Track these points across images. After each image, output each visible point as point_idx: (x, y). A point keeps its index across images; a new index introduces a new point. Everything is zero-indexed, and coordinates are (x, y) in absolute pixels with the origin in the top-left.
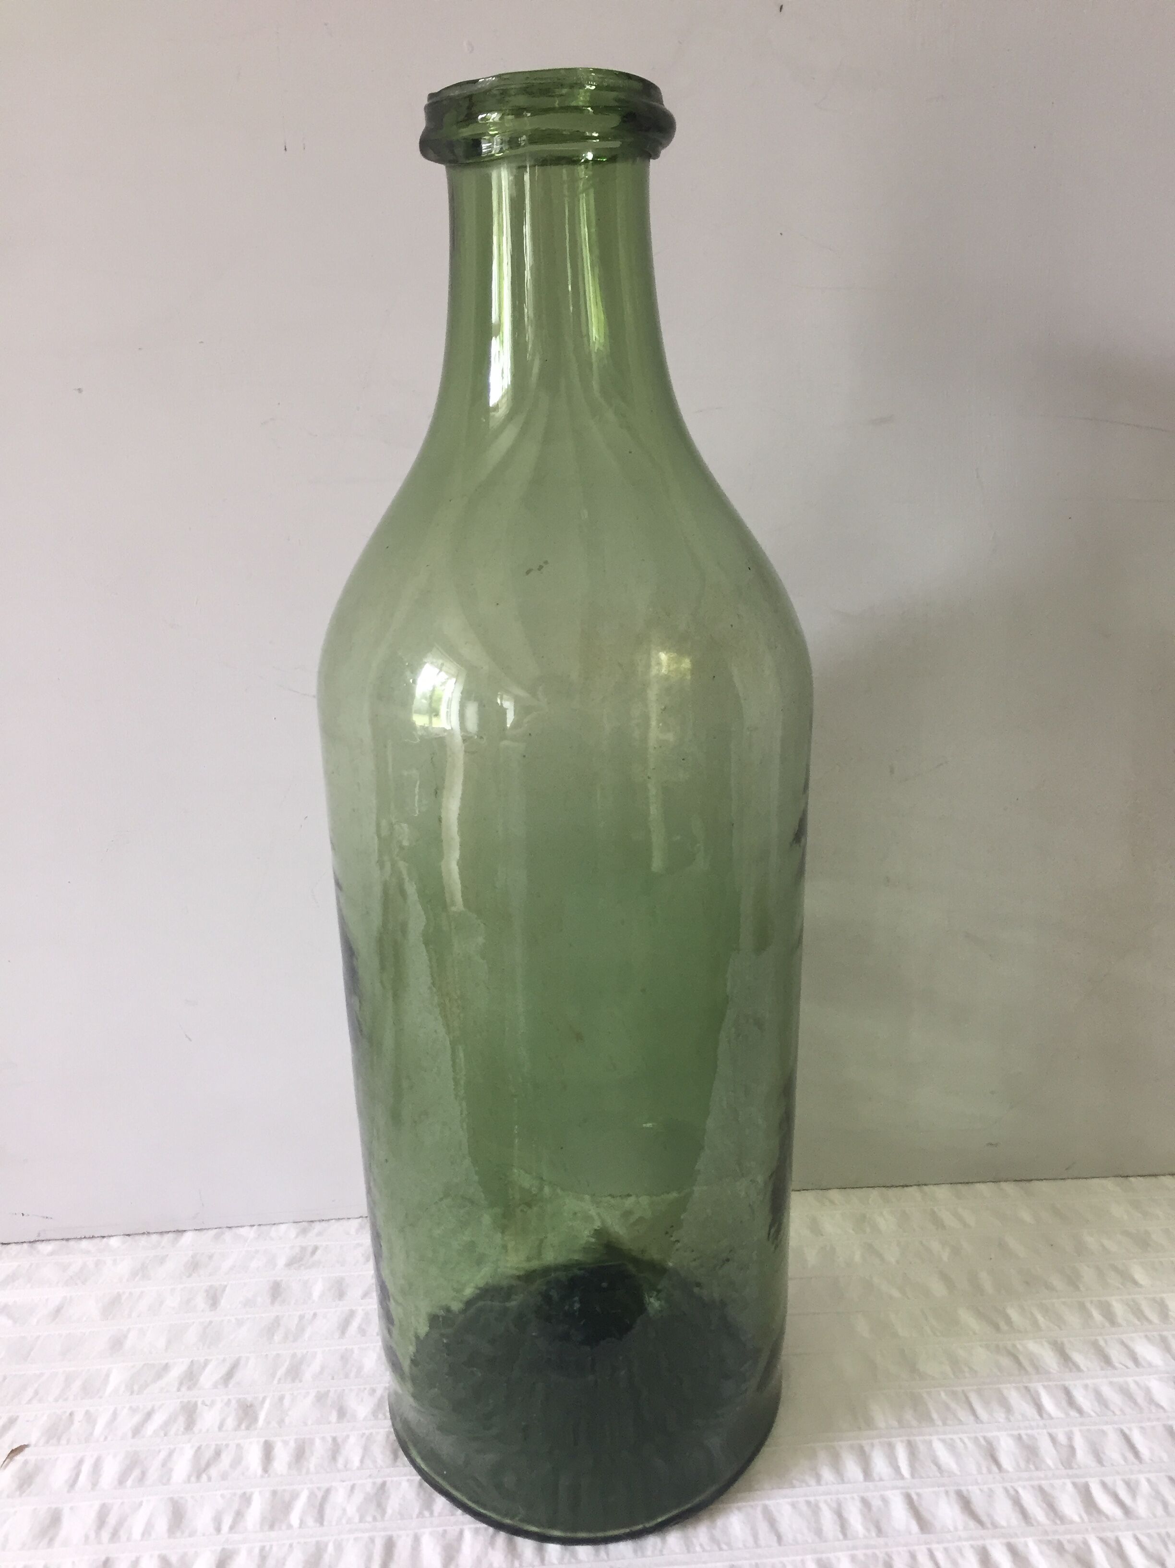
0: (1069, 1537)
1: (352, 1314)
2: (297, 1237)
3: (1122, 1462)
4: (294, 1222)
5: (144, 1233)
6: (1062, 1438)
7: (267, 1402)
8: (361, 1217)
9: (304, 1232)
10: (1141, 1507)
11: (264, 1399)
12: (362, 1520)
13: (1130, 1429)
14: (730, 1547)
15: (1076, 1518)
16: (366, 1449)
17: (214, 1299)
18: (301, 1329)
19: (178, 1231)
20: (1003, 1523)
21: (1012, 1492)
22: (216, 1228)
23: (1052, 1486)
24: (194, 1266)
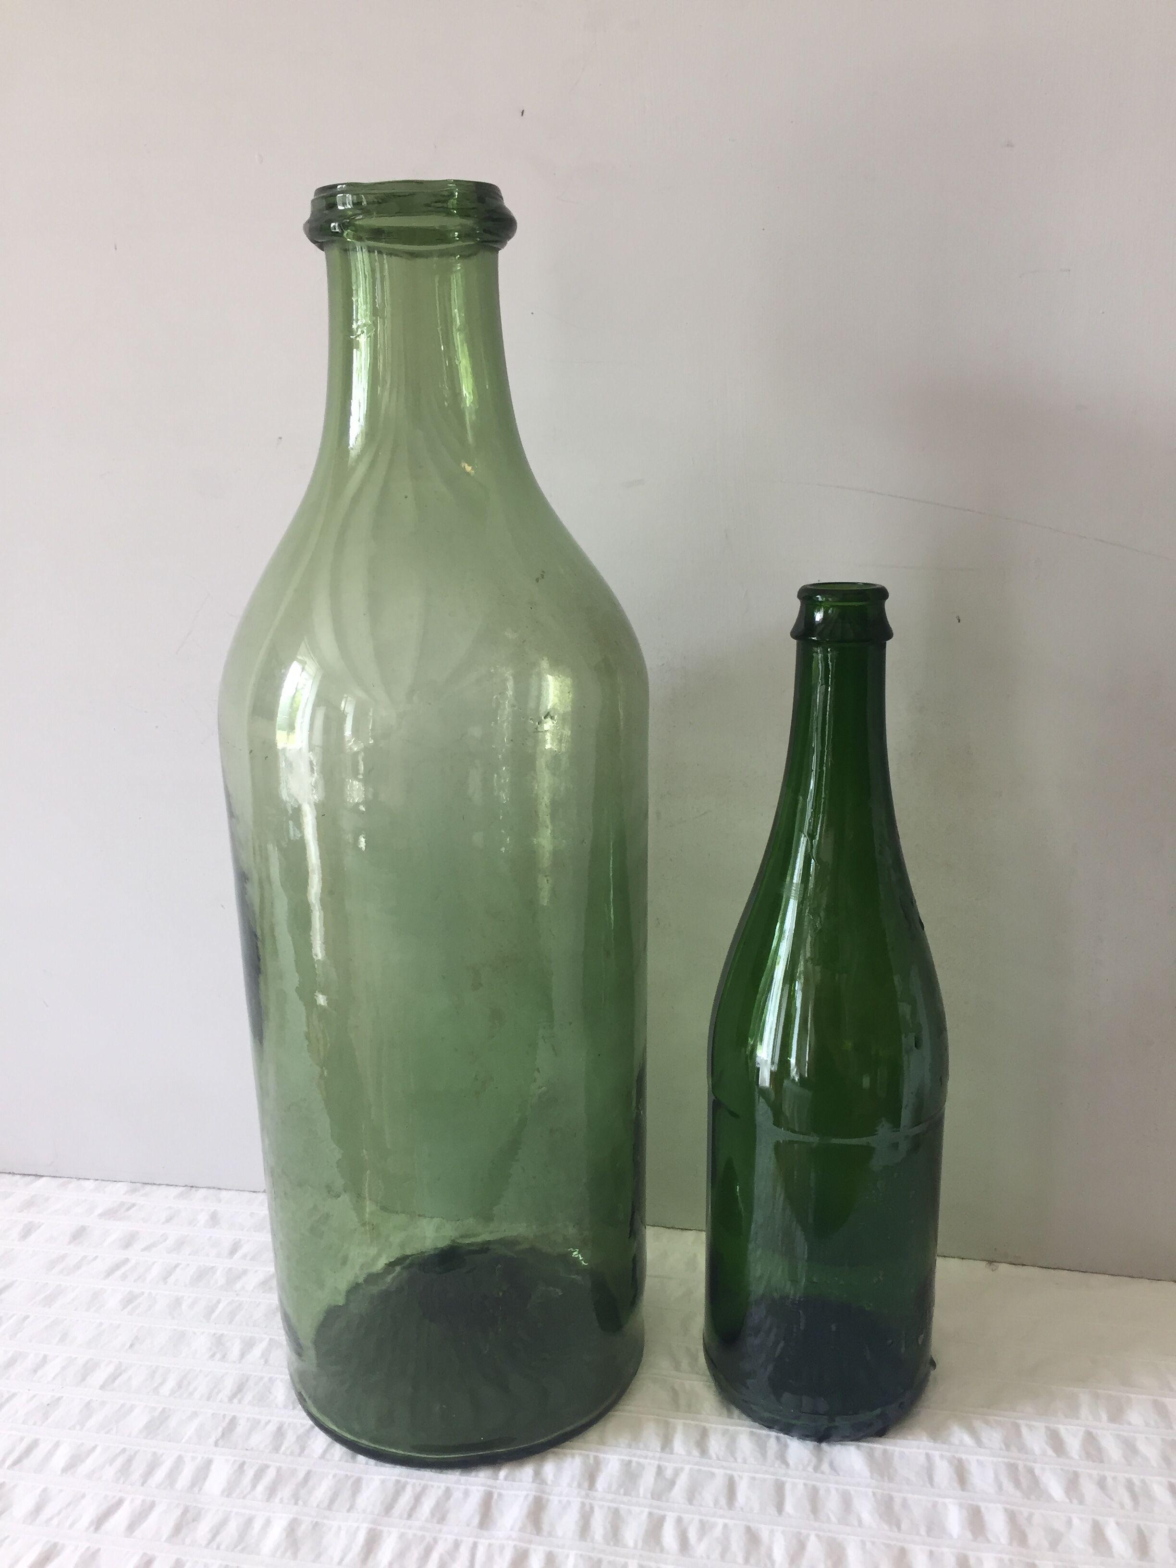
0: (612, 1558)
1: (126, 1261)
2: (125, 1194)
3: (711, 1504)
4: (131, 1182)
5: (10, 1173)
6: (669, 1473)
7: (15, 1318)
8: (186, 1186)
9: (134, 1191)
10: (700, 1548)
11: (14, 1315)
12: (24, 1422)
13: (741, 1477)
14: (305, 1504)
15: (631, 1543)
16: (64, 1368)
17: (27, 1231)
18: (78, 1266)
19: (36, 1175)
20: (560, 1533)
21: (587, 1508)
22: (68, 1178)
23: (630, 1512)
24: (29, 1204)
